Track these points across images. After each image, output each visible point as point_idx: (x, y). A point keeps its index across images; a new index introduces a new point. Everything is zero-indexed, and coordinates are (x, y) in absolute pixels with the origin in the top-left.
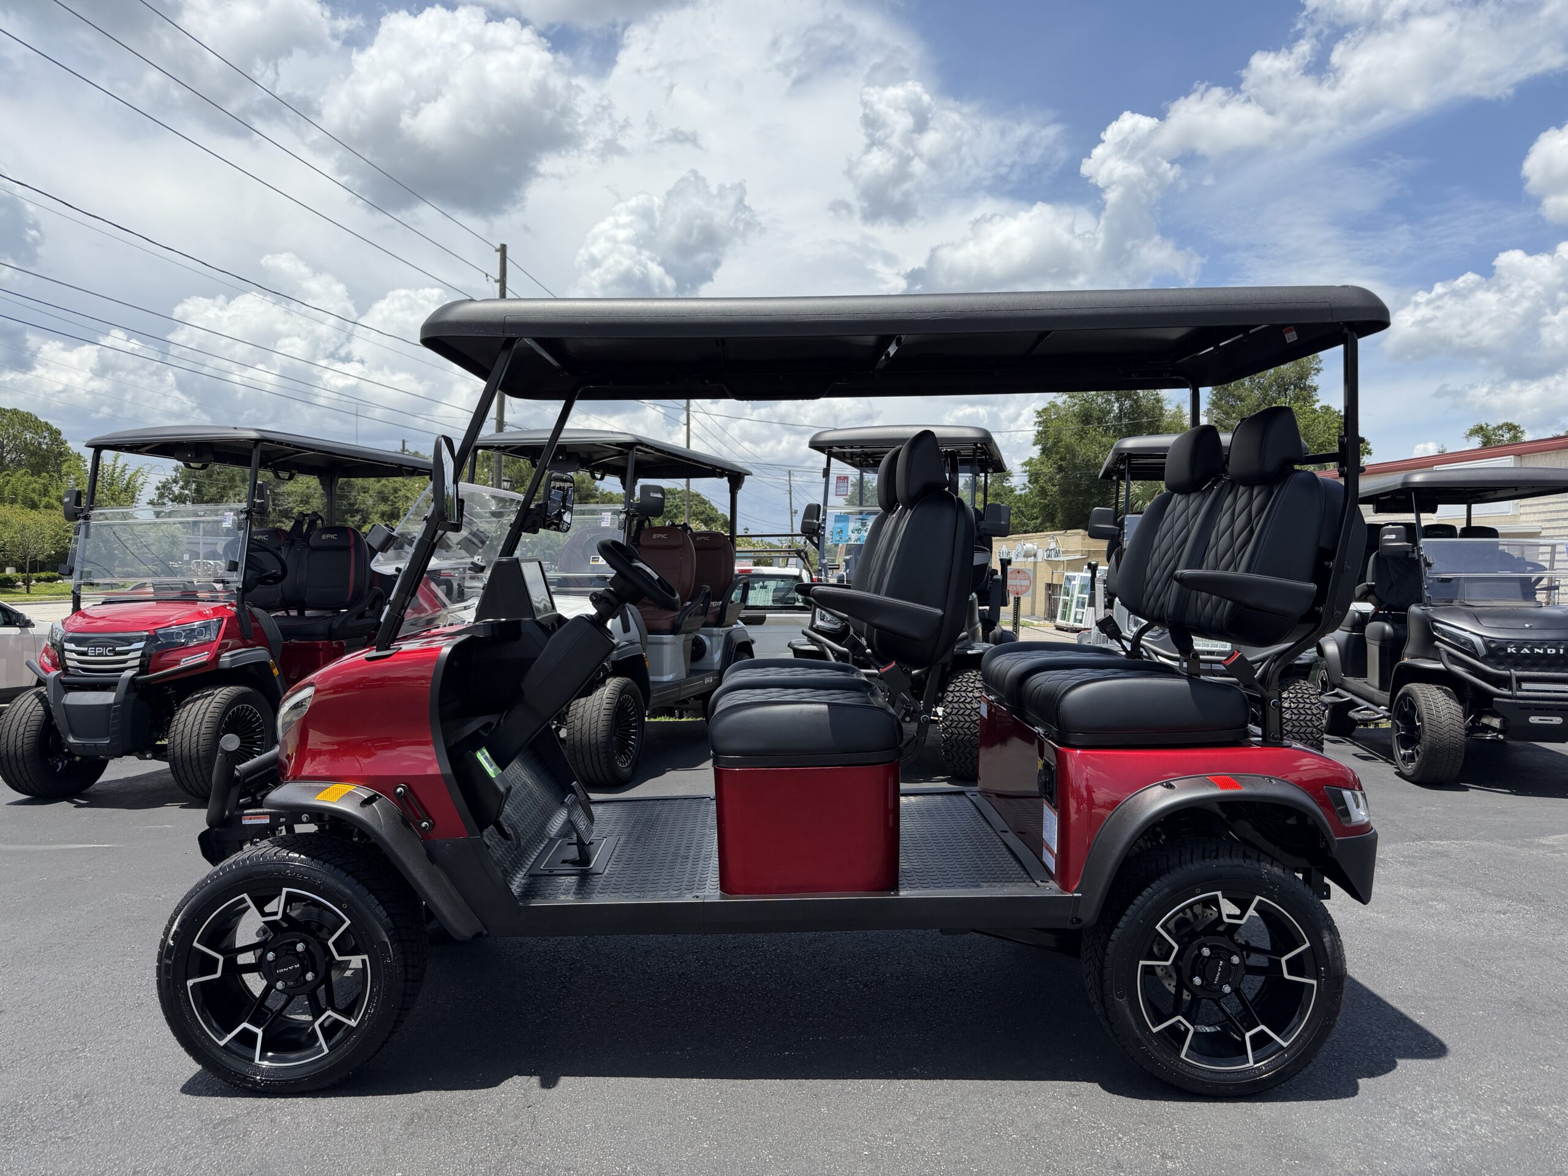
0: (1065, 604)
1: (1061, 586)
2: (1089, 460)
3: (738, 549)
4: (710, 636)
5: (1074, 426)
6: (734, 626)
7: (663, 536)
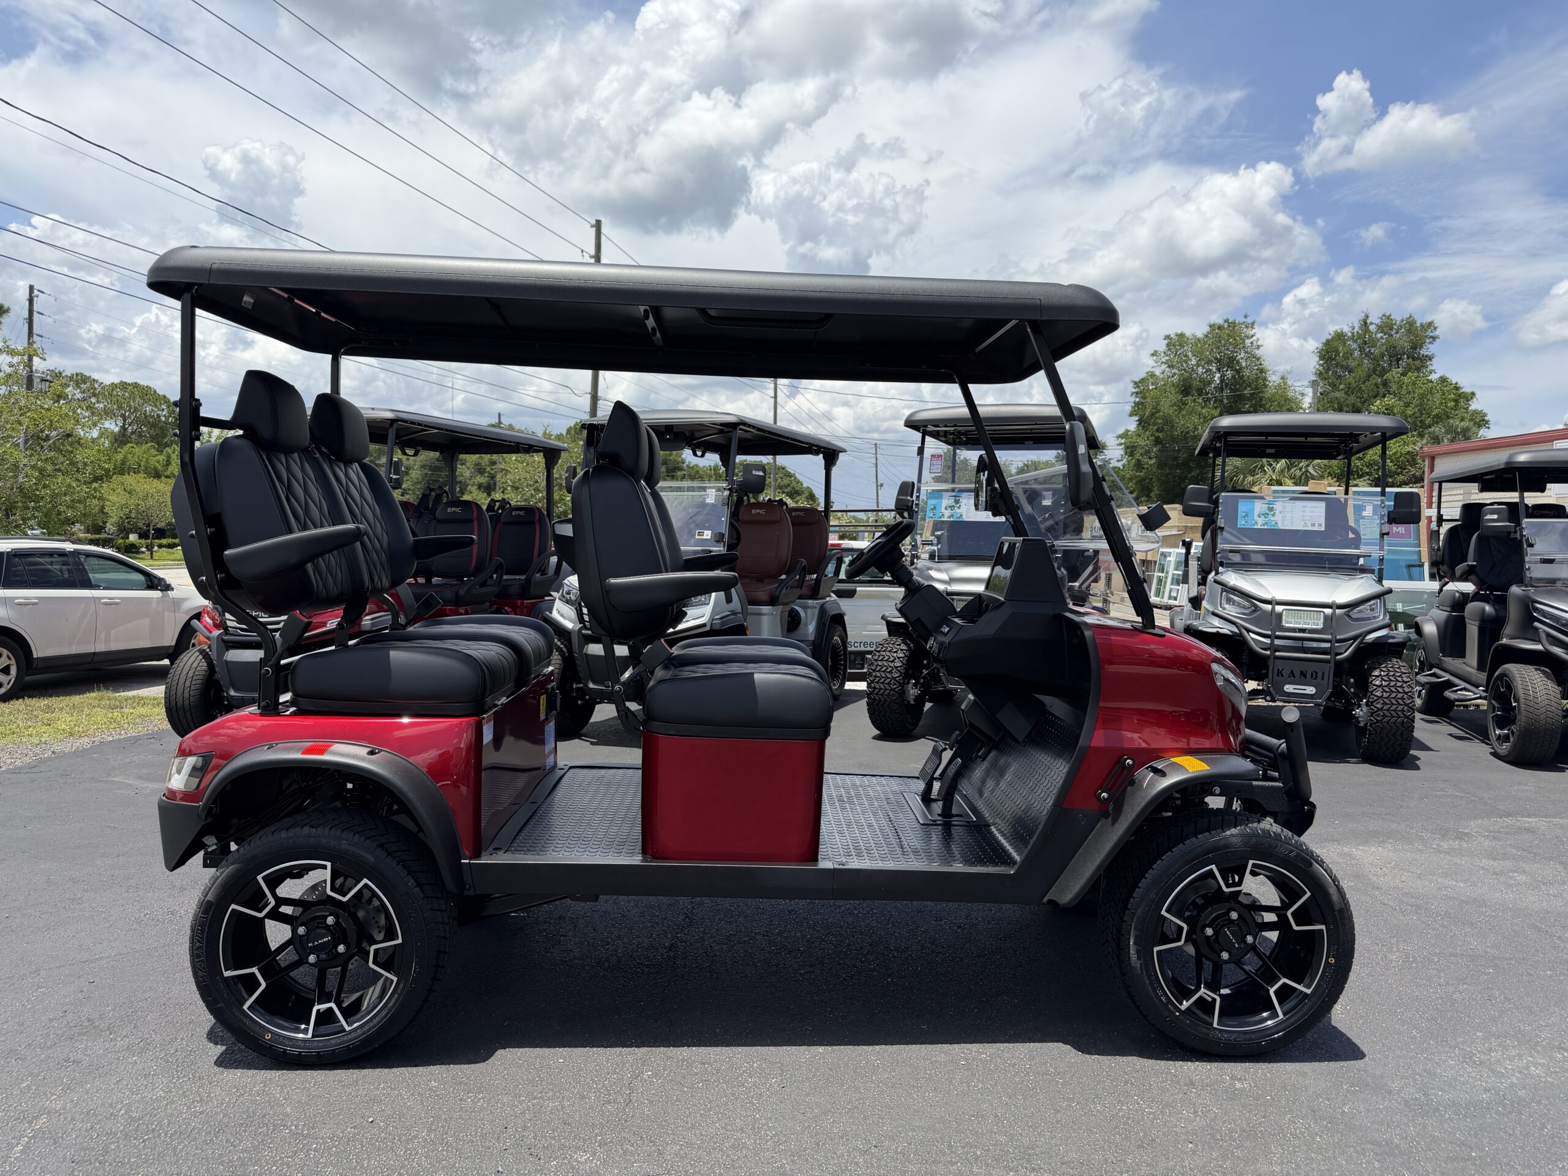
0: (1160, 580)
1: (1155, 562)
2: (1188, 433)
3: (831, 523)
4: (805, 608)
5: (1174, 396)
6: (828, 599)
7: (762, 512)
